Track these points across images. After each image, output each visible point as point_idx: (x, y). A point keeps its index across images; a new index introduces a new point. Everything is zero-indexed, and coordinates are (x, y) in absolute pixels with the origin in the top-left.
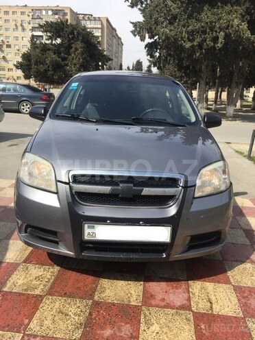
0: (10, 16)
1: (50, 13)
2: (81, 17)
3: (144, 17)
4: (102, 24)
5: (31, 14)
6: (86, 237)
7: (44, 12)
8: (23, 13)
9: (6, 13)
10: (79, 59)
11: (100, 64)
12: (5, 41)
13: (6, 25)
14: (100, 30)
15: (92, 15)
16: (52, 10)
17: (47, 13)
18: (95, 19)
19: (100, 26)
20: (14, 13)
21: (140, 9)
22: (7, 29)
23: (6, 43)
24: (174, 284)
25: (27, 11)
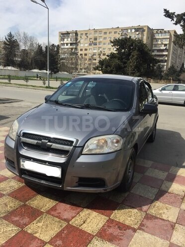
0: (108, 35)
1: (133, 31)
2: (155, 31)
3: (183, 30)
4: (170, 35)
5: (120, 33)
6: (21, 167)
7: (129, 31)
8: (115, 32)
9: (105, 33)
10: (134, 62)
11: (151, 65)
12: (102, 51)
13: (104, 41)
14: (168, 40)
15: (163, 30)
16: (135, 29)
17: (131, 31)
18: (165, 32)
19: (169, 37)
20: (110, 33)
21: (181, 25)
22: (104, 44)
23: (103, 53)
24: (74, 207)
25: (118, 31)
